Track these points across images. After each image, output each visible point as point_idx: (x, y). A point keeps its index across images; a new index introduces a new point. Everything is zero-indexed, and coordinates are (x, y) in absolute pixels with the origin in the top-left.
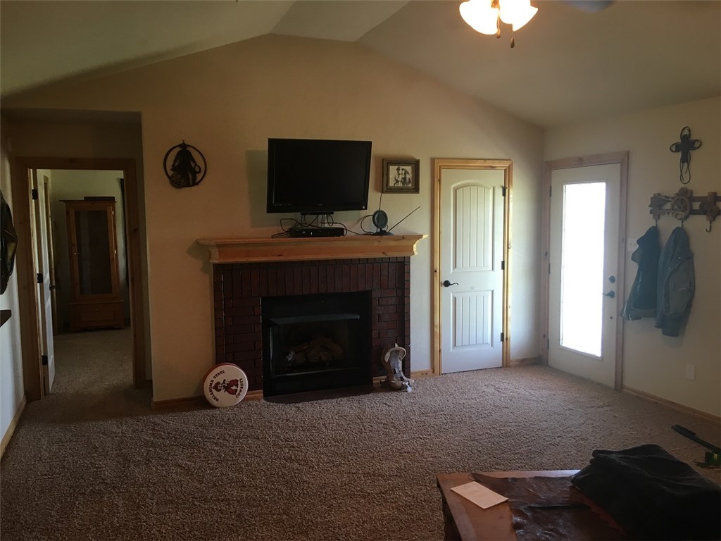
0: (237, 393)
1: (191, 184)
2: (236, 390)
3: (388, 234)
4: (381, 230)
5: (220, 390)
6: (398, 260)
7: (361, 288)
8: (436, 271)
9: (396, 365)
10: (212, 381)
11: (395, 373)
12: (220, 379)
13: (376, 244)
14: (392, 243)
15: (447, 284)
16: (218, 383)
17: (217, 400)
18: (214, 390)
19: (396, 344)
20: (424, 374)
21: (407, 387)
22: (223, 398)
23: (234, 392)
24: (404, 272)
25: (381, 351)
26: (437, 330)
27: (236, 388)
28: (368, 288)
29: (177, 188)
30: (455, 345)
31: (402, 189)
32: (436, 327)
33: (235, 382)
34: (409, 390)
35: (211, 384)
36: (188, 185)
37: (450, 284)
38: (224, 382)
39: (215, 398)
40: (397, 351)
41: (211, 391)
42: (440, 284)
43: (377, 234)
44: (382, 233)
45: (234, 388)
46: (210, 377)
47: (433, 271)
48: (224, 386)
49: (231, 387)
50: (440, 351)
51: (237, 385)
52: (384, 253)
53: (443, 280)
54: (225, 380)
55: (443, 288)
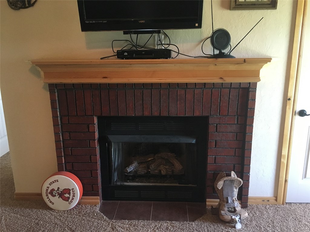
0: (70, 200)
1: (27, 5)
2: (69, 198)
3: (229, 56)
4: (220, 52)
5: (55, 196)
6: (242, 86)
7: (197, 114)
8: (289, 99)
9: (230, 194)
10: (48, 187)
11: (227, 202)
12: (55, 186)
13: (212, 68)
14: (232, 67)
15: (302, 113)
16: (53, 190)
17: (53, 204)
18: (49, 195)
19: (233, 173)
20: (265, 201)
21: (236, 222)
22: (57, 203)
23: (67, 199)
24: (248, 100)
25: (216, 177)
26: (284, 160)
27: (68, 196)
28: (205, 114)
29: (16, 9)
30: (305, 177)
31: (255, 5)
32: (284, 158)
33: (68, 191)
34: (239, 226)
35: (47, 190)
36: (26, 7)
37: (305, 115)
38: (58, 190)
39: (51, 202)
40: (232, 181)
41: (47, 195)
42: (294, 113)
43: (215, 57)
44: (221, 55)
45: (67, 195)
46: (46, 184)
47: (286, 99)
48: (58, 193)
49: (64, 194)
50: (286, 181)
51: (69, 194)
52: (221, 78)
53: (298, 109)
54: (58, 188)
55: (297, 118)
